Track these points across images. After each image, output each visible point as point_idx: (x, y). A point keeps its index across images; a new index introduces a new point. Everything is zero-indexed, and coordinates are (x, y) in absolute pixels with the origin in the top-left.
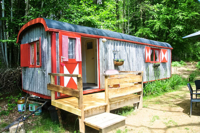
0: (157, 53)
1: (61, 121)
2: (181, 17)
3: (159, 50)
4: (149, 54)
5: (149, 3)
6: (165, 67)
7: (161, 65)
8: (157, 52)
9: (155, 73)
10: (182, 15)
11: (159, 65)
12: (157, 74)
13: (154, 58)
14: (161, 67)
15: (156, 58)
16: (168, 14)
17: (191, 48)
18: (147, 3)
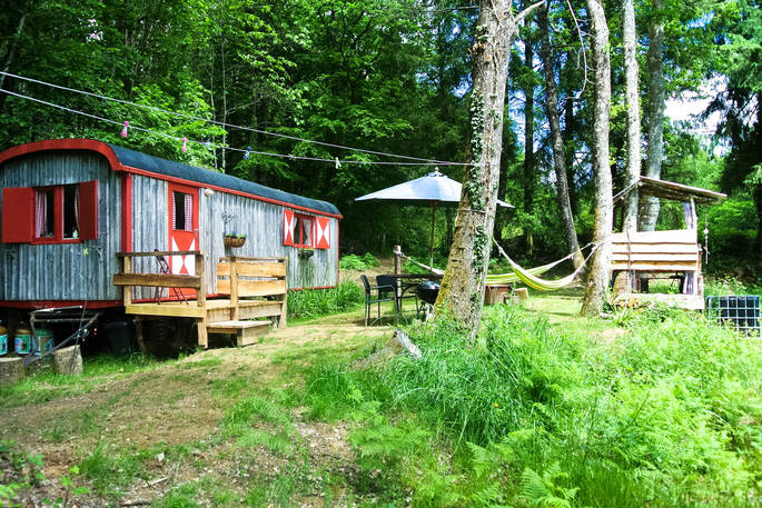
0: (308, 227)
1: (142, 344)
2: (366, 130)
3: (312, 218)
4: (290, 228)
5: (281, 82)
6: (324, 259)
7: (316, 254)
8: (307, 224)
9: (302, 270)
10: (370, 125)
11: (312, 254)
12: (307, 275)
13: (301, 238)
14: (315, 258)
15: (305, 237)
16: (332, 117)
17: (399, 220)
18: (276, 81)
